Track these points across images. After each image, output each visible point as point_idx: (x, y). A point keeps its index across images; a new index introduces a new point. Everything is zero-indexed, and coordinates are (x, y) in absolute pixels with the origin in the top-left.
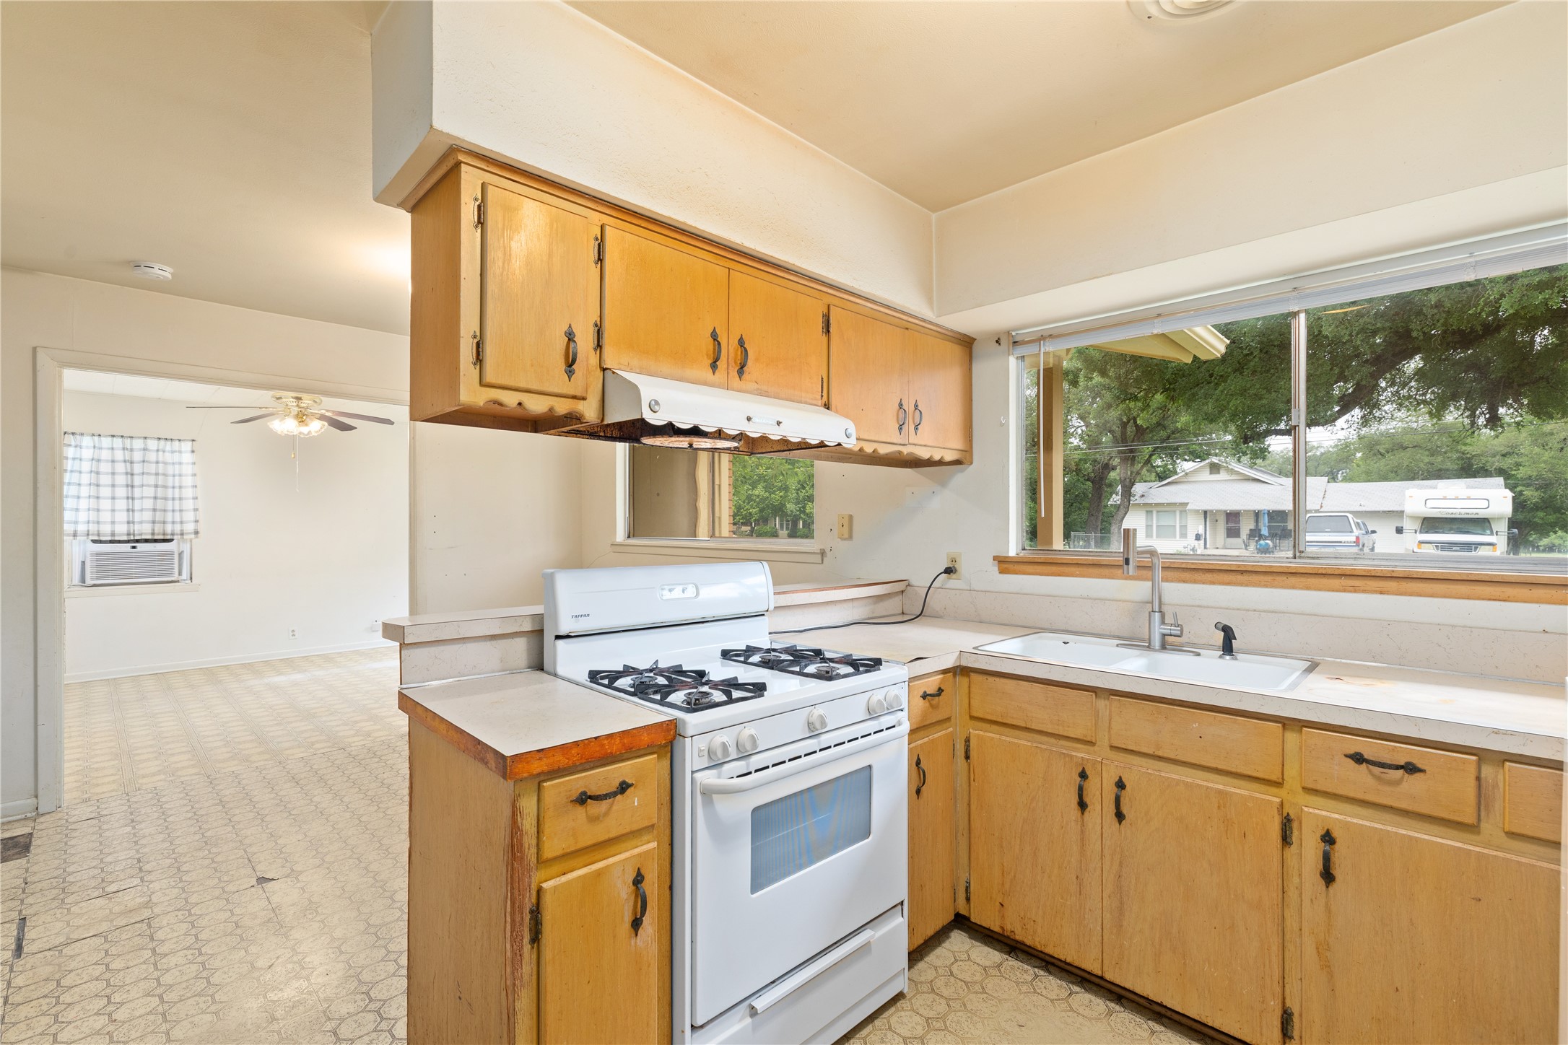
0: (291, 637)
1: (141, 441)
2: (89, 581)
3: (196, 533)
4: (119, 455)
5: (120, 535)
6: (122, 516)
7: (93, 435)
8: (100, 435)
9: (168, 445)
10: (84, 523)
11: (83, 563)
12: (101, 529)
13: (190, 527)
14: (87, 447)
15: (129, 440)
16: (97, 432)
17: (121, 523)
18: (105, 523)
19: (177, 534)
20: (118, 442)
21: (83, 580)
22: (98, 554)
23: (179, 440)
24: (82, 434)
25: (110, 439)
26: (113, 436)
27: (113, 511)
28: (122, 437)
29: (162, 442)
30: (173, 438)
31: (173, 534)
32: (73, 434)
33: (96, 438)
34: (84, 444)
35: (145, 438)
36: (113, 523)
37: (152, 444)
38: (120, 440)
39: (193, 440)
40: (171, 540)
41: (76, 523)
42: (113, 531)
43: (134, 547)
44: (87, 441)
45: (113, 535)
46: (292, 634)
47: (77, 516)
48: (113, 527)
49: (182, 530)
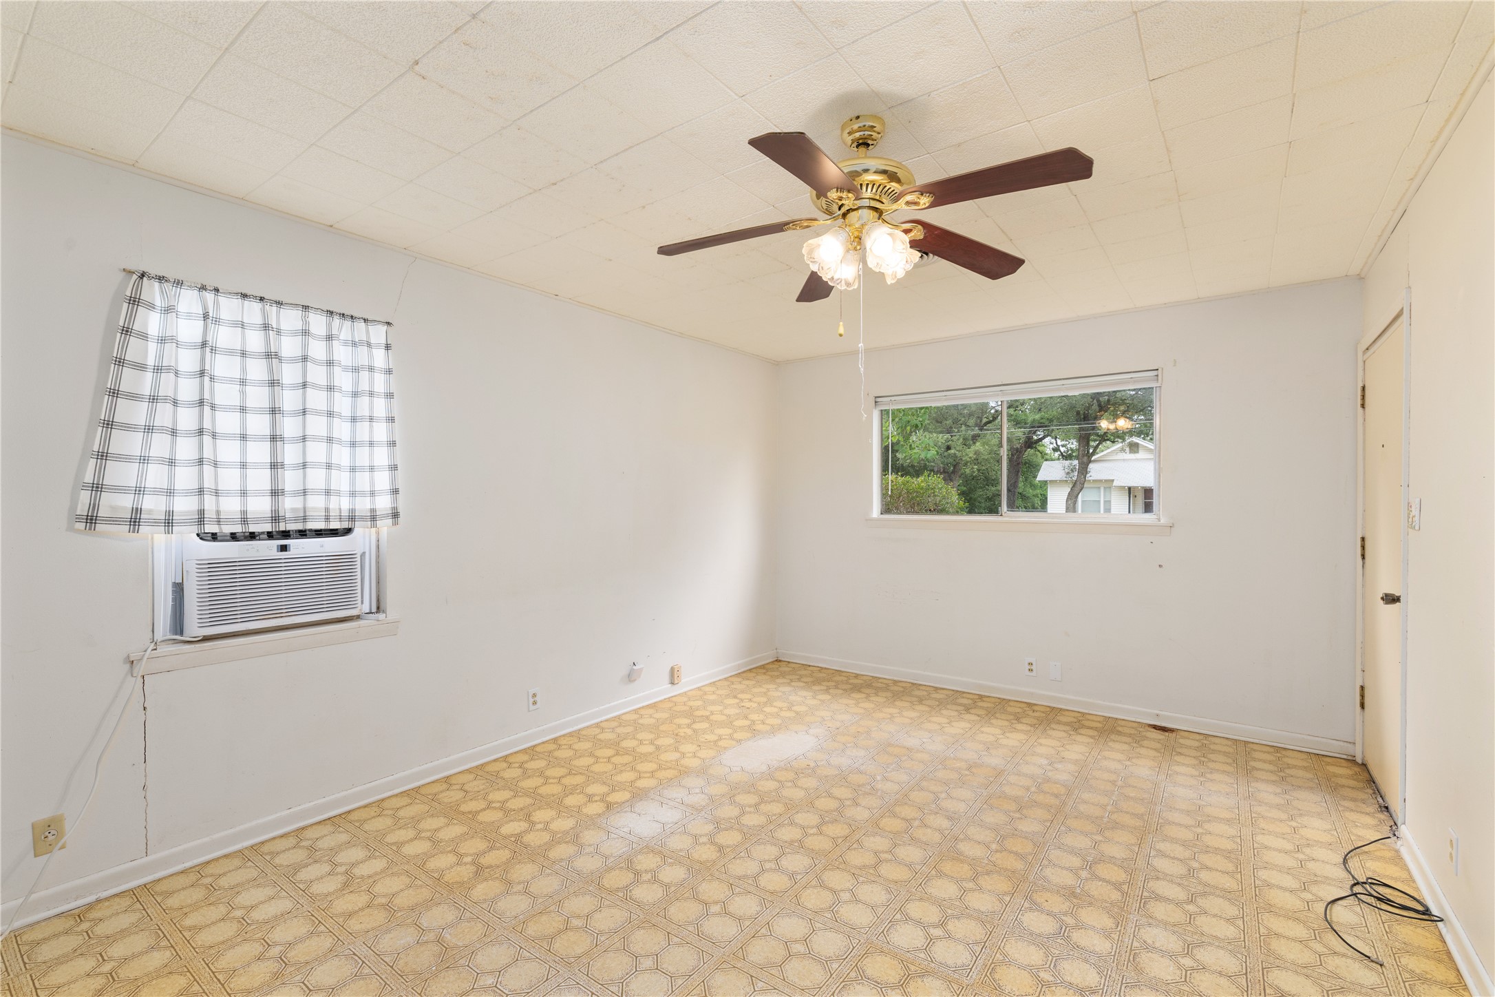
0: (532, 707)
1: (298, 313)
2: (194, 628)
3: (395, 515)
4: (255, 341)
5: (258, 521)
6: (260, 479)
7: (203, 288)
8: (217, 290)
9: (344, 330)
10: (188, 493)
11: (179, 589)
12: (221, 509)
13: (383, 503)
14: (189, 316)
15: (274, 308)
16: (211, 284)
17: (258, 493)
18: (228, 493)
19: (363, 518)
20: (253, 312)
21: (178, 624)
22: (212, 567)
23: (365, 320)
24: (179, 283)
25: (236, 302)
26: (244, 296)
27: (243, 465)
28: (262, 299)
29: (337, 321)
30: (355, 314)
31: (352, 518)
32: (161, 279)
33: (210, 296)
34: (182, 307)
35: (306, 308)
36: (244, 493)
37: (318, 323)
38: (256, 306)
39: (388, 324)
40: (348, 531)
41: (170, 492)
42: (244, 512)
43: (284, 548)
44: (188, 301)
45: (244, 521)
46: (531, 700)
47: (171, 478)
48: (245, 504)
49: (373, 510)
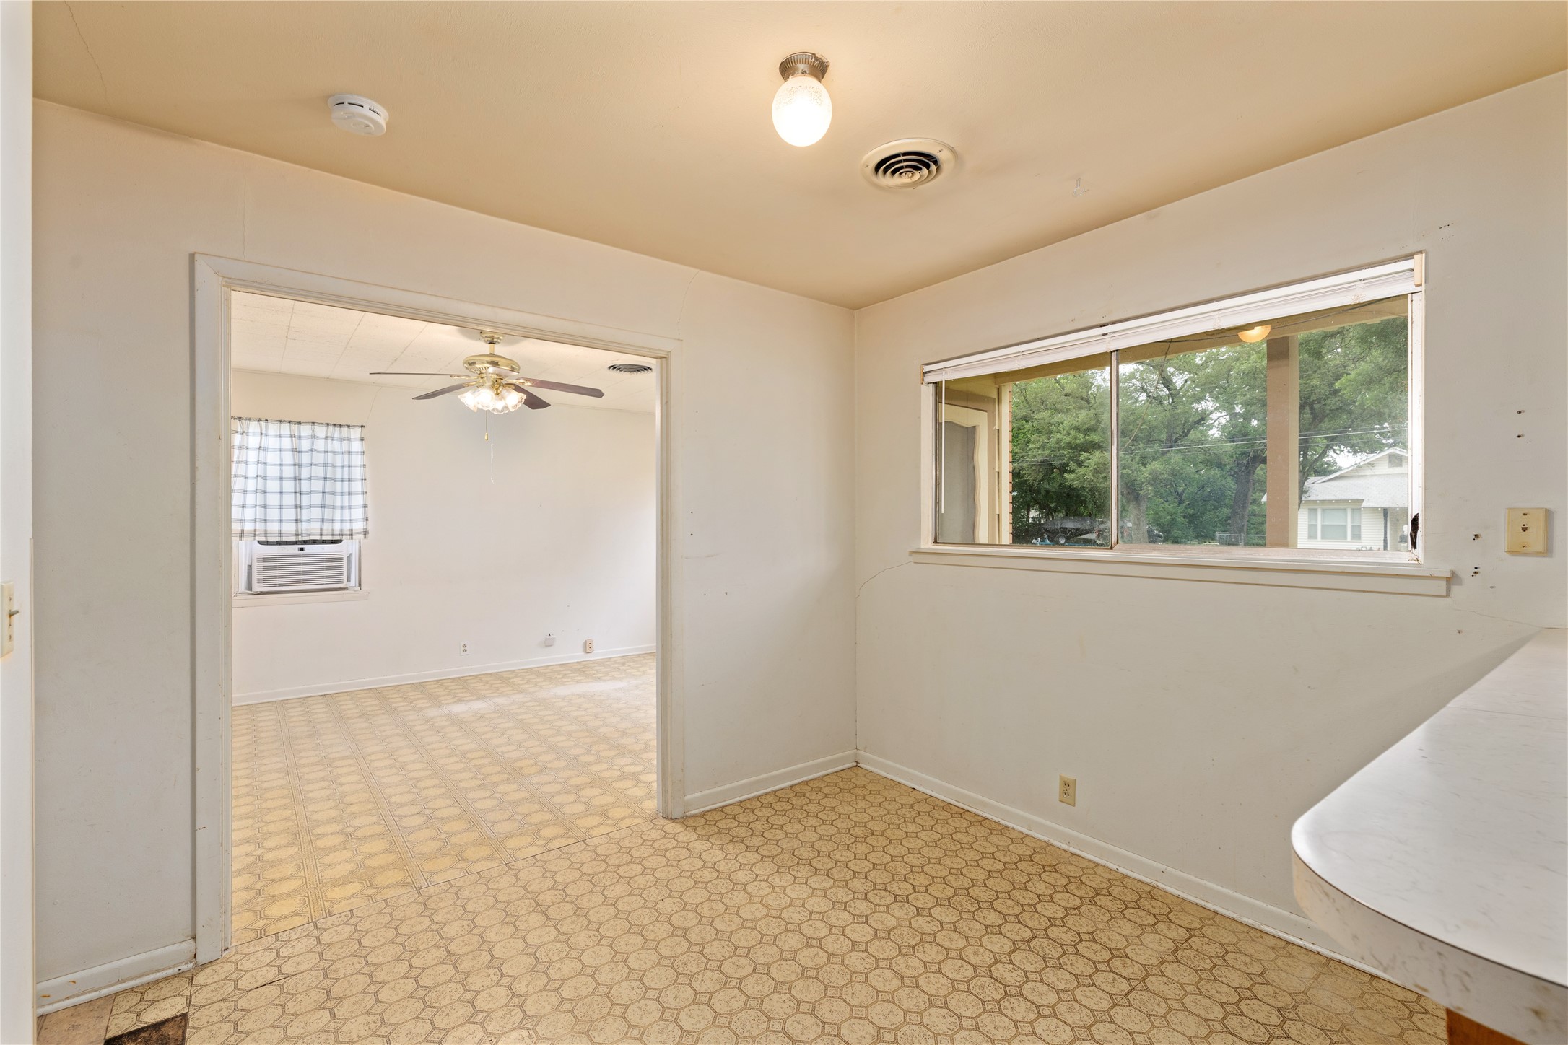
0: (463, 653)
1: (309, 426)
2: (256, 589)
3: (366, 533)
4: (287, 443)
5: (288, 535)
6: (289, 514)
7: (260, 420)
8: (267, 420)
9: (337, 433)
10: (250, 521)
11: (250, 567)
12: (268, 529)
13: (358, 526)
14: (254, 434)
15: (297, 426)
16: (263, 417)
17: (289, 521)
18: (272, 521)
19: (346, 534)
20: (286, 428)
21: (250, 587)
22: (265, 558)
23: (348, 426)
24: (248, 419)
25: (277, 425)
26: (281, 421)
27: (281, 507)
28: (290, 422)
29: (331, 428)
30: (342, 424)
31: (341, 534)
32: (240, 419)
33: (263, 424)
34: (251, 431)
35: (314, 423)
36: (281, 521)
37: (320, 431)
38: (287, 425)
39: (362, 426)
40: (340, 541)
41: (243, 521)
42: (281, 531)
43: (302, 549)
44: (253, 427)
45: (281, 535)
46: (463, 649)
47: (243, 514)
48: (281, 526)
49: (351, 530)
